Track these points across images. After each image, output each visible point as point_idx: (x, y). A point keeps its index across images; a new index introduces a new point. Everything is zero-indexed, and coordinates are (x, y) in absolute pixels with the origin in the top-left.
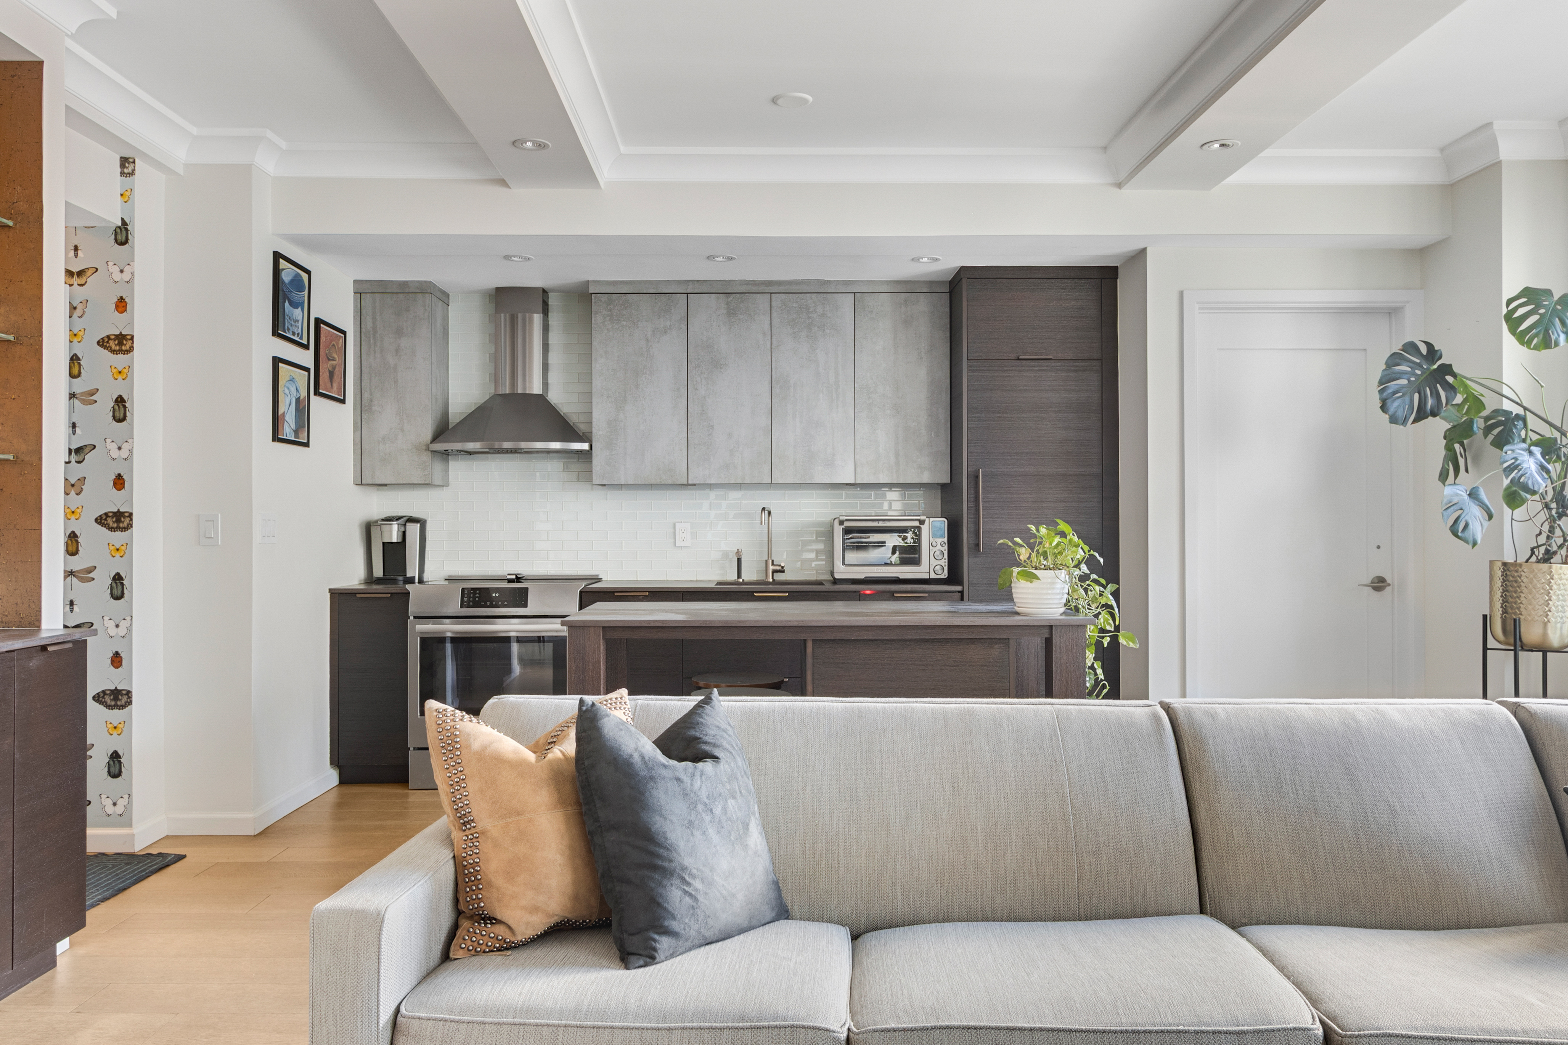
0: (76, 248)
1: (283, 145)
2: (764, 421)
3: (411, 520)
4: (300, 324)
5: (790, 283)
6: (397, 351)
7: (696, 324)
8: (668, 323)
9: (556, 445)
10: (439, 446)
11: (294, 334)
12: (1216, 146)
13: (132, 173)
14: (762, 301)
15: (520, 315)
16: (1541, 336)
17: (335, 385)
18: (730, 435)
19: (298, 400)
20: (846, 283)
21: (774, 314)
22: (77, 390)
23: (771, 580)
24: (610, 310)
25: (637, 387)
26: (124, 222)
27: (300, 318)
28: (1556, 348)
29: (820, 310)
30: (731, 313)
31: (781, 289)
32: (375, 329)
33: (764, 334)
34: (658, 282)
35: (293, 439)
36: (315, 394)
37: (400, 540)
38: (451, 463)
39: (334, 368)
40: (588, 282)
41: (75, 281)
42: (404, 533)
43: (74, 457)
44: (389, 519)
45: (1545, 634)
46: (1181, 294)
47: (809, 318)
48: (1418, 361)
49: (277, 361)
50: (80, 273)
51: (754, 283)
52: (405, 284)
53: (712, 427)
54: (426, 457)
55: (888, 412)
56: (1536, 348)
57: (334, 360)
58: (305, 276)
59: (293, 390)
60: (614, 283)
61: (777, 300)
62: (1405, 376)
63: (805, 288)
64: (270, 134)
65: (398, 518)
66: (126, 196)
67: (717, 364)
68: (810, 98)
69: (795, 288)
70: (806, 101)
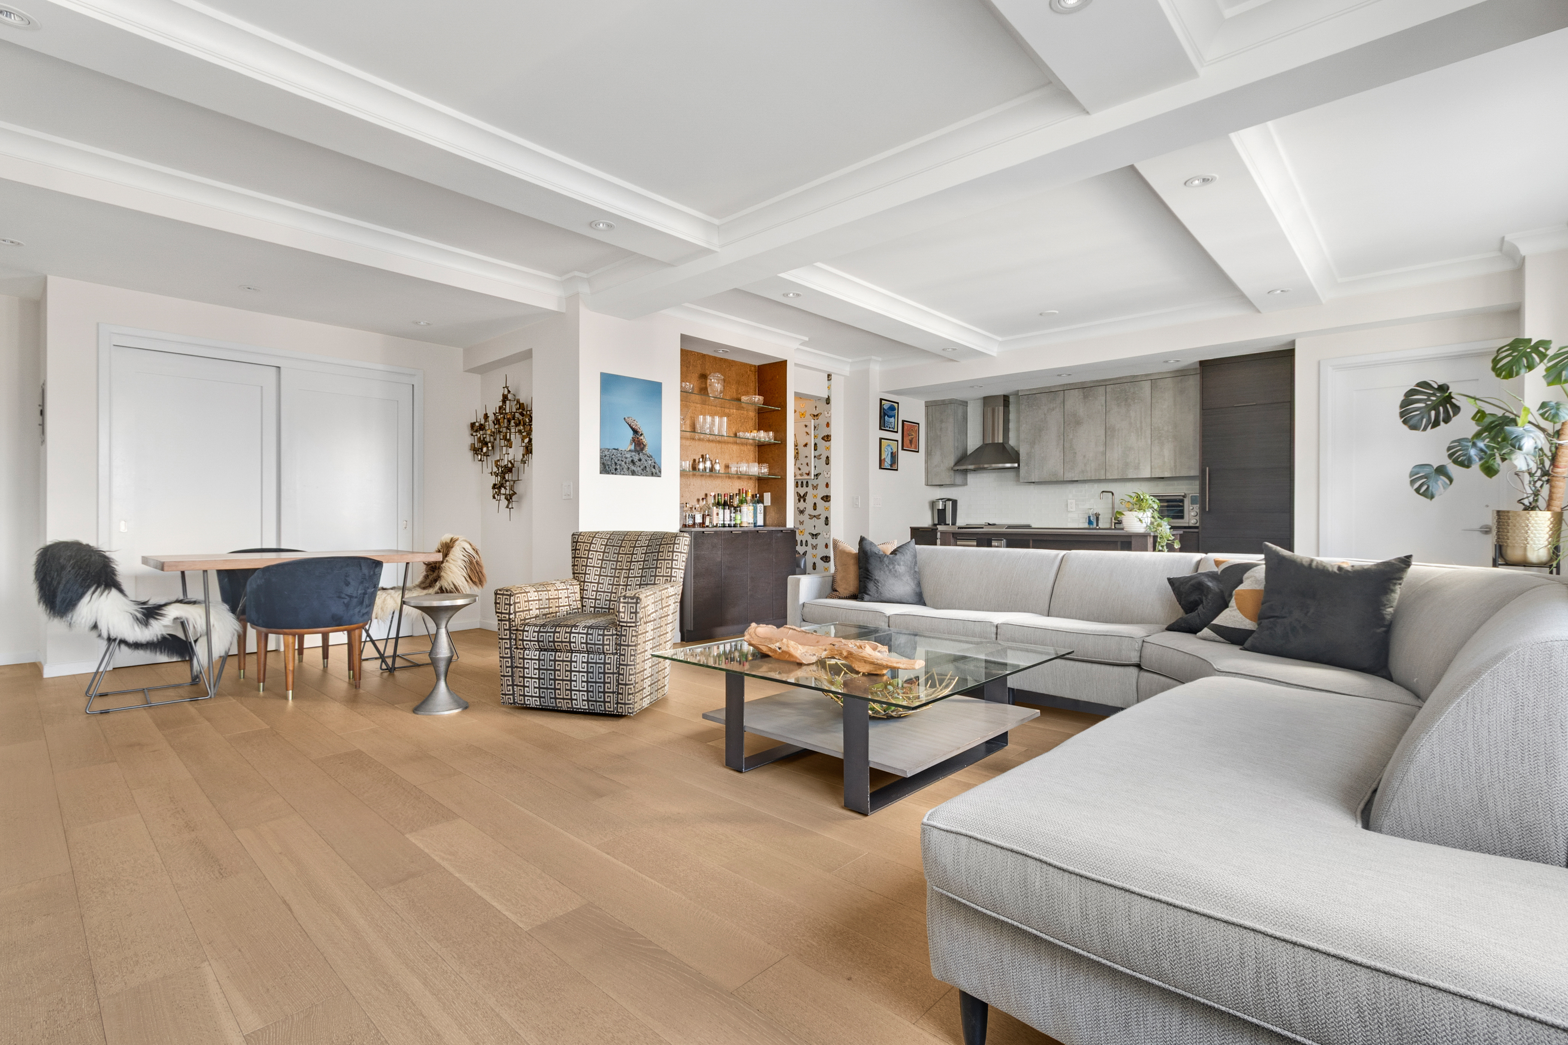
0: (816, 407)
1: (880, 359)
2: (1101, 449)
3: (949, 500)
4: (893, 424)
5: (1117, 379)
6: (941, 429)
7: (1069, 404)
8: (1055, 405)
9: (1008, 465)
10: (956, 468)
11: (890, 428)
12: (1279, 292)
13: (831, 380)
14: (1101, 390)
15: (996, 408)
16: (1508, 370)
17: (913, 446)
18: (1084, 456)
19: (892, 453)
20: (1146, 375)
21: (1107, 395)
22: (816, 455)
23: (1113, 527)
24: (1028, 402)
25: (1040, 436)
26: (829, 397)
27: (893, 421)
28: (1517, 377)
29: (1132, 390)
30: (1085, 397)
31: (1112, 382)
32: (932, 420)
33: (1102, 406)
34: (1050, 387)
35: (889, 468)
36: (903, 449)
37: (943, 508)
38: (968, 475)
39: (912, 438)
40: (1018, 391)
41: (816, 418)
42: (945, 505)
43: (815, 478)
44: (939, 499)
45: (1525, 555)
46: (1319, 363)
47: (1126, 395)
48: (1431, 392)
49: (881, 439)
50: (817, 415)
51: (1097, 381)
52: (943, 401)
53: (1076, 453)
54: (952, 473)
55: (1170, 439)
56: (1505, 378)
57: (912, 435)
58: (896, 405)
59: (890, 449)
60: (1030, 390)
61: (1109, 388)
62: (1424, 401)
63: (1125, 381)
64: (873, 357)
65: (942, 499)
66: (829, 388)
67: (1078, 423)
68: (1057, 312)
69: (1119, 381)
70: (1055, 313)
